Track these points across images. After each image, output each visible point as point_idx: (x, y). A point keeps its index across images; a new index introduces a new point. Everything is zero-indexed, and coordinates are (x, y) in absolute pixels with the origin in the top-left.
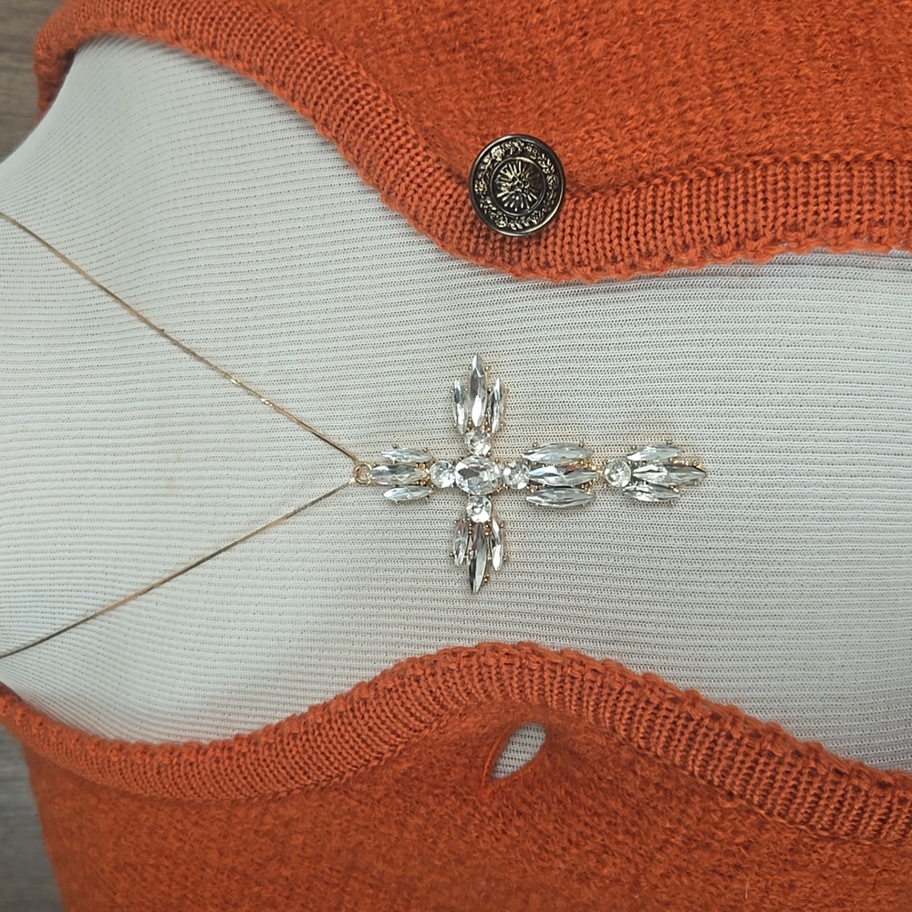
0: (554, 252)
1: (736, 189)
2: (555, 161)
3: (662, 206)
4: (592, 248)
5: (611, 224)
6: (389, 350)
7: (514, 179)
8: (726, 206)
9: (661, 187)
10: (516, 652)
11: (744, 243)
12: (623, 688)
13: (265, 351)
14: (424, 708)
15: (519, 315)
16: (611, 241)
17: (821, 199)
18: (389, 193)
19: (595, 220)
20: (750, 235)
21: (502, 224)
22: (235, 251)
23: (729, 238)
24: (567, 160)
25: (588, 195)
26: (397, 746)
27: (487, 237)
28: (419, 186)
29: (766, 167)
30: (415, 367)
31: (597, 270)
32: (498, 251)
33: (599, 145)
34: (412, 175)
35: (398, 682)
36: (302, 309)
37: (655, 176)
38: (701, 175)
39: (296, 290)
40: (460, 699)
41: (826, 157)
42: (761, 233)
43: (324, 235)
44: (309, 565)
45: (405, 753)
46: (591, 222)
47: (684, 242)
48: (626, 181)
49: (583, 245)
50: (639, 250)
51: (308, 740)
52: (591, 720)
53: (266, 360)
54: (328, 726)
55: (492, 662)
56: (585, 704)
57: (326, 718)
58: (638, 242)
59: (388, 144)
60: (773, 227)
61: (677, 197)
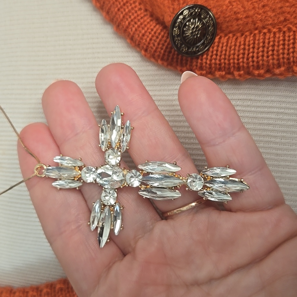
3: (268, 44)
5: (239, 51)
9: (268, 34)
16: (238, 60)
18: (118, 26)
28: (136, 23)
34: (132, 17)
38: (290, 29)
46: (228, 49)
47: (279, 63)
50: (253, 65)
58: (253, 61)
61: (277, 40)
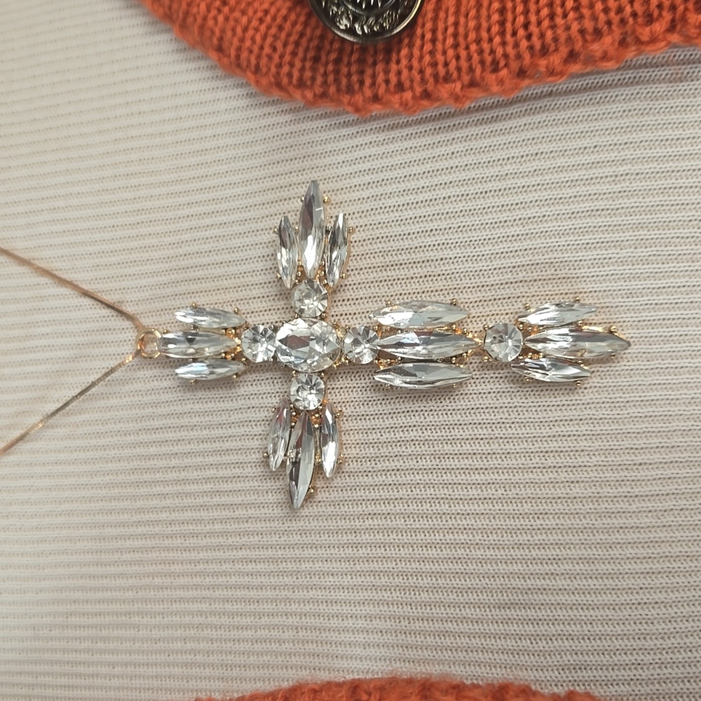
21: (345, 23)
32: (331, 78)
47: (595, 27)
50: (531, 47)
58: (528, 37)
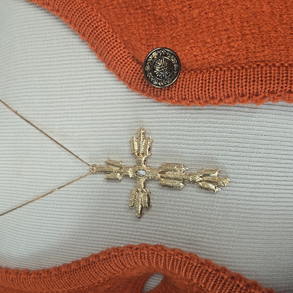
0: (175, 94)
1: (250, 75)
2: (177, 58)
3: (220, 79)
4: (190, 94)
5: (198, 85)
6: (107, 125)
7: (161, 66)
8: (246, 82)
9: (220, 72)
10: (155, 249)
11: (252, 97)
12: (197, 265)
13: (57, 123)
14: (118, 267)
15: (159, 116)
16: (198, 92)
17: (284, 82)
18: (109, 65)
19: (192, 82)
20: (255, 94)
21: (156, 83)
22: (46, 83)
23: (246, 95)
24: (182, 58)
25: (189, 72)
26: (106, 278)
27: (148, 85)
28: (121, 63)
29: (262, 67)
30: (117, 133)
31: (191, 102)
33: (195, 53)
34: (119, 58)
35: (108, 256)
36: (72, 107)
37: (217, 67)
38: (236, 68)
39: (70, 100)
40: (132, 264)
41: (286, 65)
42: (259, 94)
43: (82, 78)
44: (73, 207)
45: (109, 281)
47: (228, 94)
48: (205, 68)
49: (187, 92)
50: (209, 96)
51: (71, 274)
52: (183, 275)
53: (57, 127)
54: (79, 270)
55: (146, 252)
56: (181, 270)
57: (79, 266)
58: (209, 93)
59: (109, 45)
60: (264, 91)
61: (226, 76)
